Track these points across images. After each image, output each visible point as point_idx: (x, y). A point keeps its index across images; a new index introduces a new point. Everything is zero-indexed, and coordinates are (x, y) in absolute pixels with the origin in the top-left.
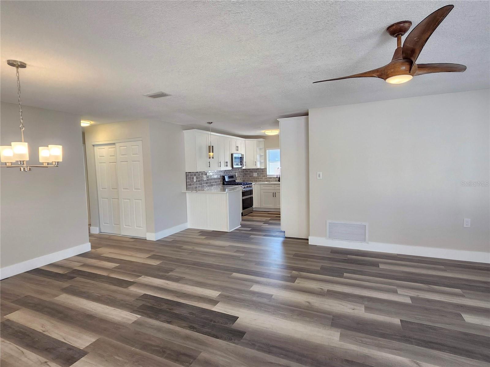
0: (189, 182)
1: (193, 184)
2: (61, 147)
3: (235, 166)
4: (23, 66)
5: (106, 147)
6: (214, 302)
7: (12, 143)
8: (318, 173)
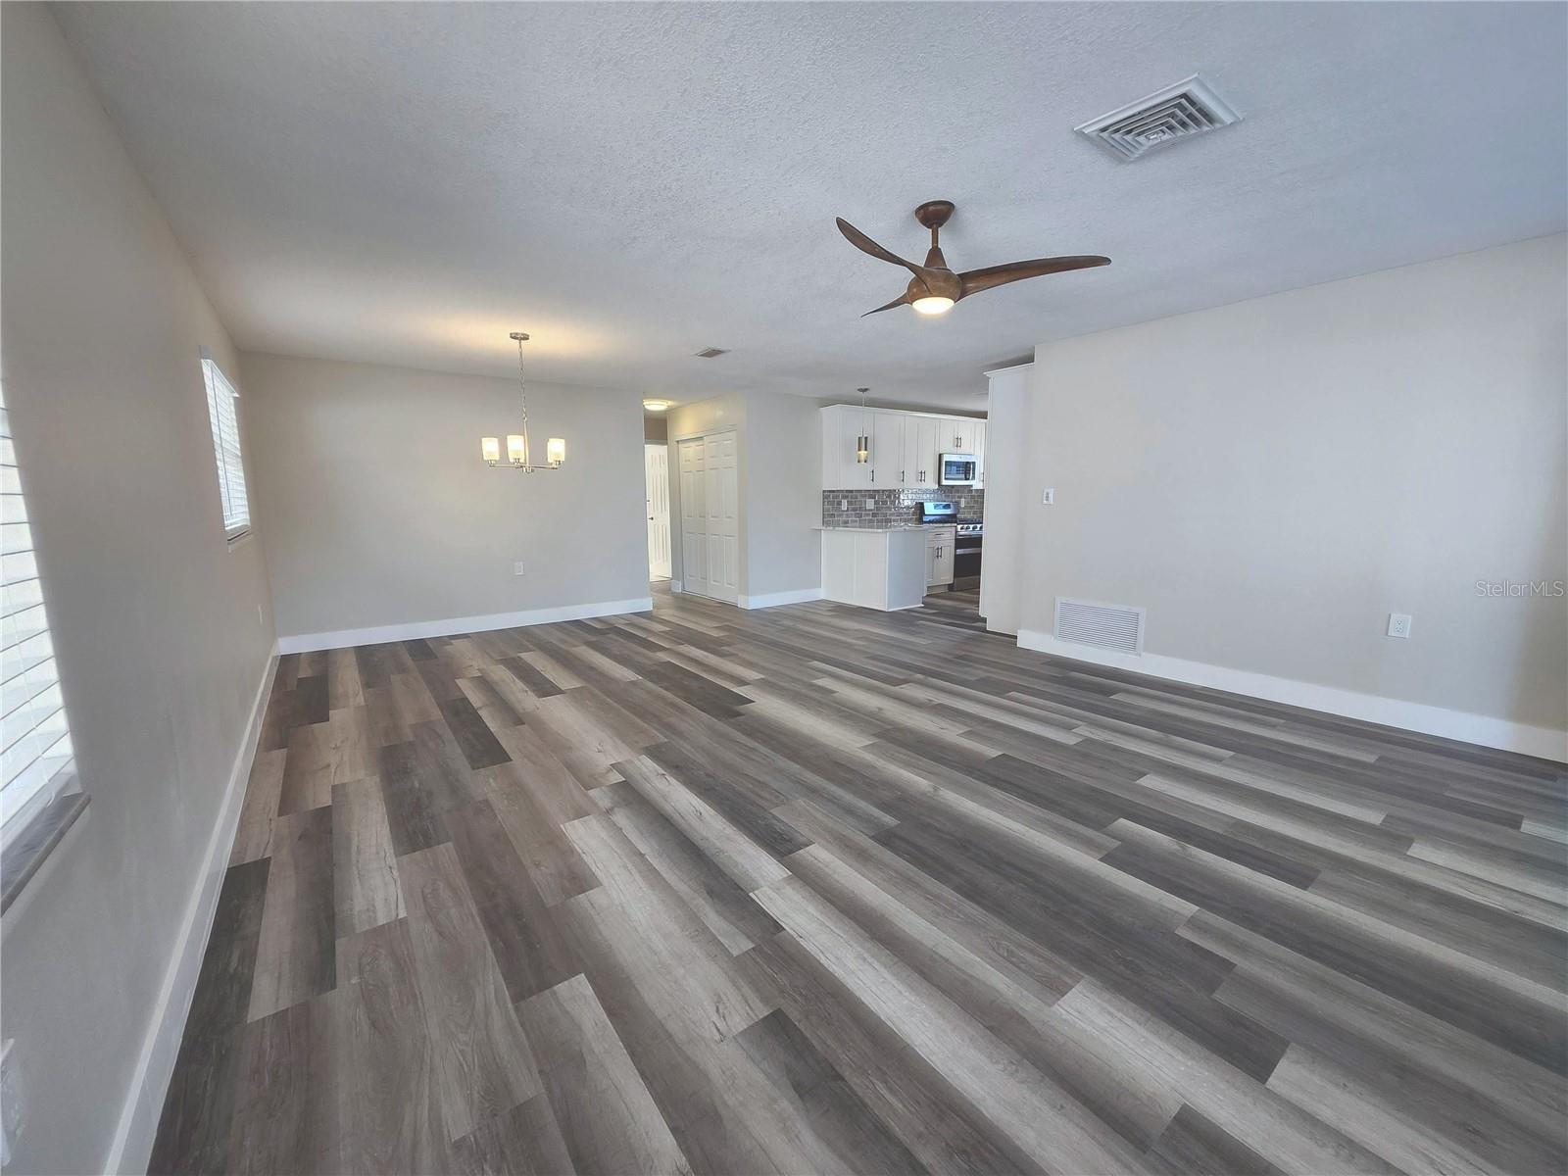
0: (828, 510)
1: (839, 516)
2: (563, 441)
3: (944, 482)
4: (526, 338)
5: (693, 444)
6: (742, 682)
7: (483, 439)
8: (1046, 491)
